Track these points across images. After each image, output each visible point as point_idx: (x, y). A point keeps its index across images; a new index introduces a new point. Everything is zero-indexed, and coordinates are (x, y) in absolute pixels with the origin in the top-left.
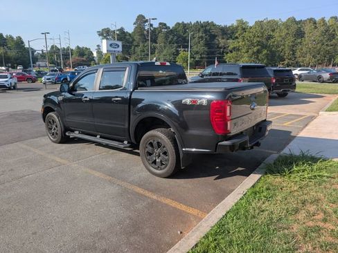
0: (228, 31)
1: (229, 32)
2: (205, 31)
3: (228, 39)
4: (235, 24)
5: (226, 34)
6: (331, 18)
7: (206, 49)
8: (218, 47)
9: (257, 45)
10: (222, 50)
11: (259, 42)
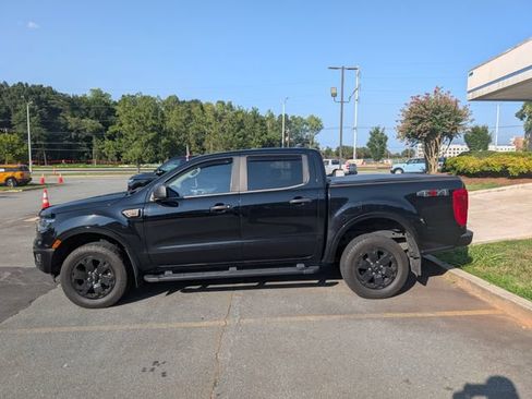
0: (80, 104)
1: (83, 106)
2: (39, 101)
3: (82, 118)
4: (89, 95)
5: (77, 109)
6: (219, 102)
7: (44, 131)
8: (66, 129)
9: (152, 131)
10: (73, 134)
11: (154, 125)
